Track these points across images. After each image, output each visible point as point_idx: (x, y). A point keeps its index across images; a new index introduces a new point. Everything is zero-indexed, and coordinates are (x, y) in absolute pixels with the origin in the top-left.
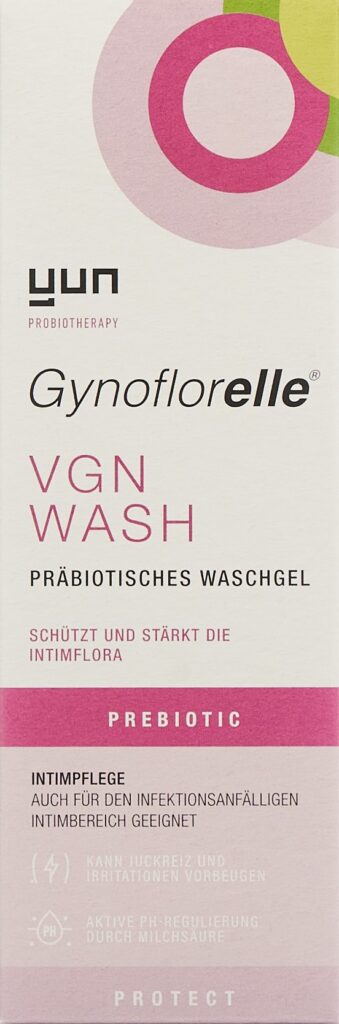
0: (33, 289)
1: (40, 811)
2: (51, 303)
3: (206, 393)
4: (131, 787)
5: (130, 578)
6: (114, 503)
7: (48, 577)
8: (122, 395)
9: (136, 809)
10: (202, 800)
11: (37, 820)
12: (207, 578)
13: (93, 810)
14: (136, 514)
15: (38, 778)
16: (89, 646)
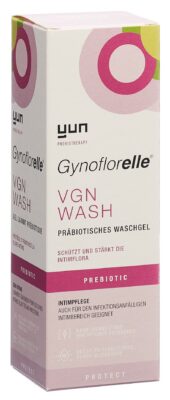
0: (59, 132)
1: (61, 314)
2: (65, 136)
3: (116, 164)
4: (92, 304)
5: (91, 231)
6: (85, 205)
7: (64, 232)
8: (88, 168)
9: (93, 311)
10: (114, 306)
11: (61, 318)
12: (116, 229)
13: (79, 313)
14: (93, 208)
15: (61, 303)
16: (77, 256)
